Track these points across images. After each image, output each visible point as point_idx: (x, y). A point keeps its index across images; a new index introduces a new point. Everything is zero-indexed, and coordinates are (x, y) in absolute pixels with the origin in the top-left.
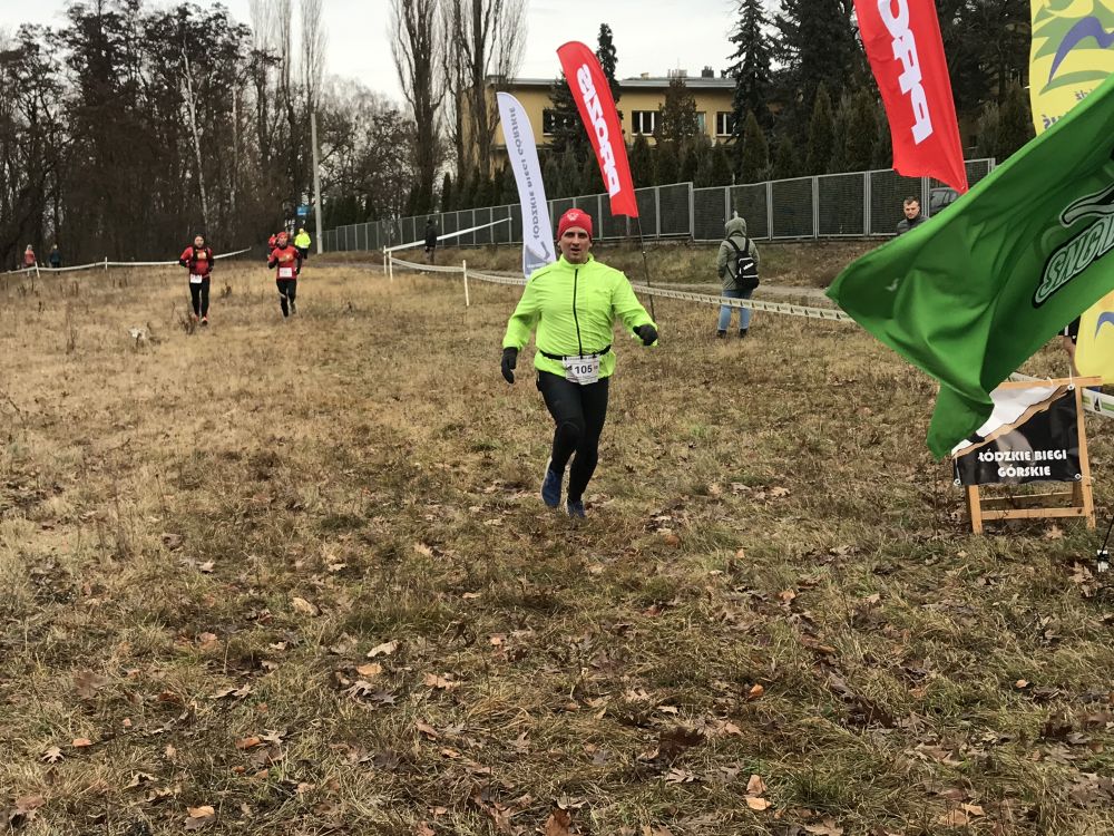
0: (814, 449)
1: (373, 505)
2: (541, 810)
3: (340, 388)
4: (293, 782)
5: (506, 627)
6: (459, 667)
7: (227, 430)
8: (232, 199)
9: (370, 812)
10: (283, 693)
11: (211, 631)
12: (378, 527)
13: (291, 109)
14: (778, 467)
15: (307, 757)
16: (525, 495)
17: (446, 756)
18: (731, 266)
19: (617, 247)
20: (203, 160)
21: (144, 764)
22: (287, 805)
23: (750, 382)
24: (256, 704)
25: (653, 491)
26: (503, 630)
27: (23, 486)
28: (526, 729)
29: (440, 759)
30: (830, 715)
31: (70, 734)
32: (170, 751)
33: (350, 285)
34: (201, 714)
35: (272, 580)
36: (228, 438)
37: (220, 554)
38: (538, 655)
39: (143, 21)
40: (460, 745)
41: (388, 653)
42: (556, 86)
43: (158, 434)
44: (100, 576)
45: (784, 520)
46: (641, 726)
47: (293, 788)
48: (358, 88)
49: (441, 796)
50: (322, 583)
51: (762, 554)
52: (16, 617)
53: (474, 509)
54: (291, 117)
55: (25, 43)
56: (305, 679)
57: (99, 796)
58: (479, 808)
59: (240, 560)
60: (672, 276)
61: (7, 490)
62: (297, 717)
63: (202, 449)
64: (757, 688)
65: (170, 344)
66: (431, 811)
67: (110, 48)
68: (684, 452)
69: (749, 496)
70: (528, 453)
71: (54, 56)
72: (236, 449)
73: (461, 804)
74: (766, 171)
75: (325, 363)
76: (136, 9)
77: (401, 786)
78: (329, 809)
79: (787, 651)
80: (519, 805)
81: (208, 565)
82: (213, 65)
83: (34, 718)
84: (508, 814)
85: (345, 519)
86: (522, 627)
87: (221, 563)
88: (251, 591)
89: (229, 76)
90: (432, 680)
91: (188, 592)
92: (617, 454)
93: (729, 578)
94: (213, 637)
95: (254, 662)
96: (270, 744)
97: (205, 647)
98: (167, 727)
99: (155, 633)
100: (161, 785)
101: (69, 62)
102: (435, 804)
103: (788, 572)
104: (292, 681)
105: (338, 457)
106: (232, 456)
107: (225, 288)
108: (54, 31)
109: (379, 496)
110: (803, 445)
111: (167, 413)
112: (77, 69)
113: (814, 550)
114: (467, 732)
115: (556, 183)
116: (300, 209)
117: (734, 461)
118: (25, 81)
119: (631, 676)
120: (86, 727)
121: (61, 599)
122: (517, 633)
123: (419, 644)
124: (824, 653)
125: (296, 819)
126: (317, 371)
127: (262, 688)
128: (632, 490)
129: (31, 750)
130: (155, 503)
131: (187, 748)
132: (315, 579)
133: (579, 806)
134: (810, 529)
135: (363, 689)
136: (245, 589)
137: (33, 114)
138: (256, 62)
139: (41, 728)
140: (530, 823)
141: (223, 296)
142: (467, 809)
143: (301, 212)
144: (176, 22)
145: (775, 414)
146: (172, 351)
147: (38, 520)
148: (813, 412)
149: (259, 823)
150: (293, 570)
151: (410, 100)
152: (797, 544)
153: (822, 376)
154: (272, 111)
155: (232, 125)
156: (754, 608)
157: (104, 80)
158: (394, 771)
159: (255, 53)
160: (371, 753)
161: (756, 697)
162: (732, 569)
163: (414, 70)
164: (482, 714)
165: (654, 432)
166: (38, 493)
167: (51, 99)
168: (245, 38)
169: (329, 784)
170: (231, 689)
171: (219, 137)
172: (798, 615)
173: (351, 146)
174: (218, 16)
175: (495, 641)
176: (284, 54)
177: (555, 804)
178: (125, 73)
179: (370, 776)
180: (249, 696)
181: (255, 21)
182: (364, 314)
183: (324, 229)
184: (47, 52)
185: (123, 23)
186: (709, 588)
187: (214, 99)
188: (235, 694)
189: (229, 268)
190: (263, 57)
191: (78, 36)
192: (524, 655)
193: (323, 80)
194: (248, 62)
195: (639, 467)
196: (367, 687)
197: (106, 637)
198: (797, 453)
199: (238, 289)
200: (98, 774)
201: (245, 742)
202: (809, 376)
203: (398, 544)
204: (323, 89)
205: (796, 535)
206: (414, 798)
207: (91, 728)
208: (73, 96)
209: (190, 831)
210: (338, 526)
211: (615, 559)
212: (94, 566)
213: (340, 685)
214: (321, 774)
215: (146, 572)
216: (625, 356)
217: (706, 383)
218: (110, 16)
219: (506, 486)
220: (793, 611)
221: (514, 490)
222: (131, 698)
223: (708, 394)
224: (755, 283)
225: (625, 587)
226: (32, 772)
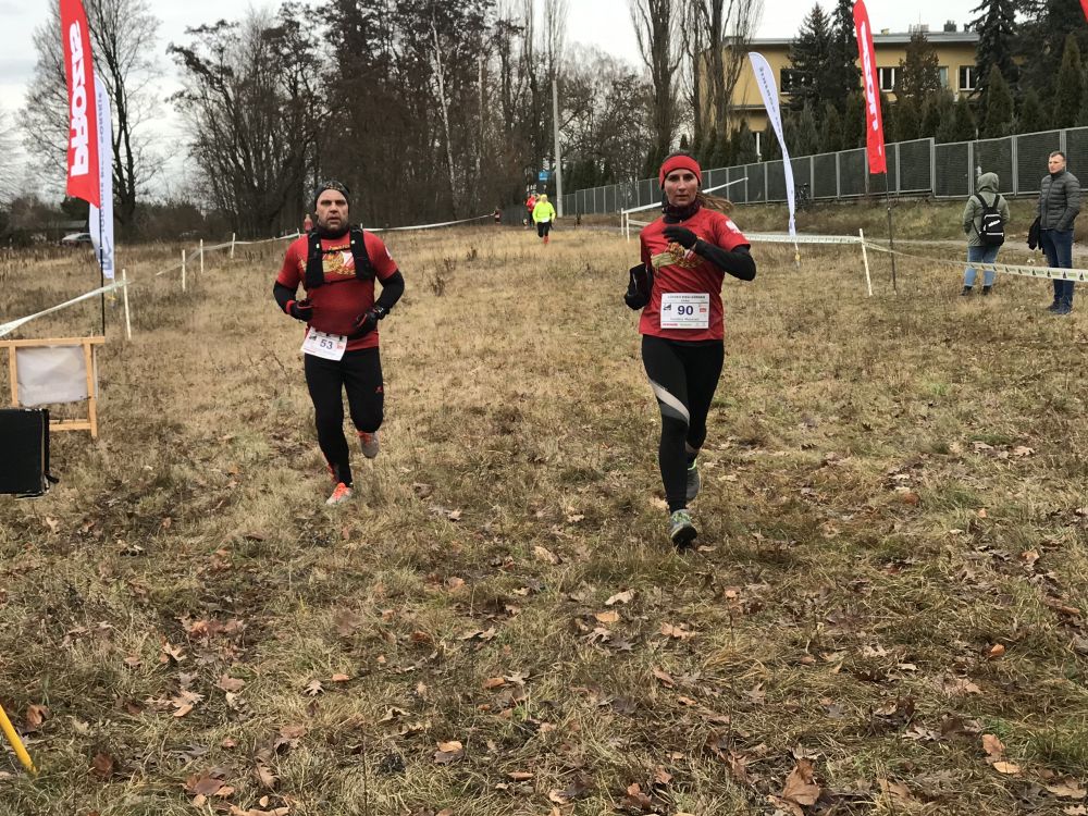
0: (1061, 408)
1: (610, 459)
2: (777, 759)
3: (578, 347)
4: (536, 722)
5: (742, 579)
6: (695, 617)
7: (473, 387)
8: (478, 165)
9: (609, 754)
10: (525, 636)
11: (458, 576)
12: (616, 481)
13: (533, 76)
14: (1021, 426)
15: (548, 698)
16: (760, 452)
17: (682, 703)
18: (977, 222)
19: (855, 204)
20: (451, 129)
21: (397, 699)
22: (530, 744)
23: (993, 340)
24: (501, 647)
25: (890, 449)
26: (738, 583)
27: (288, 438)
28: (762, 680)
29: (677, 706)
30: (1074, 677)
31: (329, 669)
32: (421, 687)
33: (588, 248)
34: (450, 654)
35: (514, 529)
36: (473, 394)
37: (467, 503)
38: (773, 608)
40: (696, 693)
41: (625, 601)
42: (794, 45)
43: (409, 390)
44: (356, 522)
45: (1028, 480)
46: (878, 681)
47: (535, 728)
48: (598, 54)
49: (678, 742)
50: (561, 533)
51: (1004, 514)
52: (281, 559)
53: (710, 465)
54: (534, 85)
55: (287, 21)
56: (546, 623)
57: (356, 728)
58: (715, 755)
59: (485, 508)
60: (912, 233)
61: (273, 441)
62: (540, 660)
63: (450, 404)
64: (997, 648)
65: (421, 305)
66: (669, 756)
67: (364, 23)
68: (924, 410)
69: (991, 455)
70: (762, 410)
71: (313, 32)
72: (479, 404)
73: (697, 750)
74: (1010, 125)
75: (565, 323)
77: (639, 731)
78: (569, 749)
79: (1030, 609)
80: (754, 754)
81: (455, 514)
82: (460, 37)
83: (297, 653)
84: (744, 762)
85: (583, 472)
86: (757, 580)
87: (467, 512)
88: (496, 539)
89: (475, 46)
90: (668, 629)
91: (437, 539)
92: (854, 411)
93: (971, 537)
94: (460, 581)
95: (498, 606)
96: (514, 685)
97: (452, 590)
98: (419, 664)
99: (408, 576)
100: (413, 720)
101: (327, 36)
102: (672, 749)
103: (1031, 532)
104: (534, 626)
105: (576, 413)
106: (478, 412)
107: (470, 250)
108: (313, 8)
109: (616, 451)
110: (1048, 404)
111: (418, 370)
112: (334, 43)
113: (1059, 510)
114: (702, 681)
115: (794, 143)
116: (541, 175)
117: (976, 420)
118: (287, 57)
119: (867, 632)
120: (343, 662)
121: (321, 542)
122: (752, 587)
123: (655, 595)
124: (1068, 614)
125: (539, 757)
126: (557, 330)
127: (506, 631)
128: (869, 448)
129: (294, 683)
130: (407, 454)
131: (437, 686)
132: (555, 529)
133: (815, 757)
134: (1054, 489)
135: (602, 636)
136: (490, 537)
137: (294, 88)
138: (501, 32)
139: (304, 663)
140: (765, 772)
141: (469, 260)
142: (703, 756)
143: (543, 177)
145: (1019, 373)
146: (422, 313)
147: (301, 469)
148: (1059, 370)
149: (505, 759)
150: (536, 520)
151: (648, 64)
152: (1041, 504)
153: (1069, 334)
154: (515, 80)
155: (478, 93)
156: (996, 568)
157: (359, 54)
158: (631, 715)
159: (500, 23)
160: (610, 697)
161: (997, 656)
162: (973, 529)
163: (652, 34)
164: (717, 664)
165: (893, 391)
166: (301, 444)
167: (311, 73)
168: (490, 9)
169: (570, 726)
170: (478, 631)
171: (465, 105)
172: (1041, 576)
173: (591, 111)
175: (730, 593)
176: (527, 23)
177: (791, 754)
178: (377, 47)
179: (609, 719)
180: (494, 638)
182: (602, 274)
183: (564, 193)
184: (307, 29)
186: (949, 547)
187: (461, 70)
188: (481, 636)
189: (474, 233)
190: (508, 27)
191: (335, 12)
192: (759, 608)
193: (564, 45)
194: (493, 32)
195: (876, 425)
196: (606, 633)
197: (362, 579)
198: (1043, 410)
199: (483, 253)
200: (356, 708)
201: (491, 682)
202: (1055, 334)
203: (634, 497)
204: (564, 56)
205: (1040, 495)
206: (652, 743)
207: (349, 664)
208: (331, 70)
209: (440, 764)
210: (577, 479)
211: (852, 516)
212: (351, 512)
213: (580, 631)
214: (562, 715)
215: (399, 519)
216: (863, 314)
217: (947, 341)
219: (741, 443)
220: (1037, 571)
221: (749, 447)
222: (385, 636)
223: (949, 352)
224: (1000, 241)
225: (861, 544)
226: (295, 704)
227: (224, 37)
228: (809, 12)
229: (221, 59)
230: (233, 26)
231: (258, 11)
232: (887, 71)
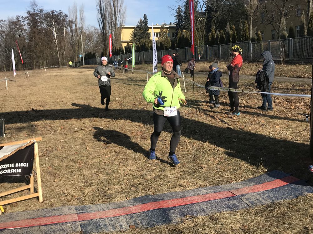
13: (78, 33)
20: (58, 45)
39: (44, 14)
48: (94, 28)
54: (78, 35)
55: (17, 20)
67: (37, 21)
71: (24, 22)
76: (42, 11)
89: (63, 26)
101: (27, 24)
108: (24, 17)
112: (29, 26)
118: (18, 29)
137: (20, 36)
143: (80, 56)
144: (51, 15)
154: (74, 34)
155: (64, 37)
157: (35, 28)
159: (69, 21)
163: (102, 25)
167: (24, 32)
168: (68, 17)
173: (93, 41)
174: (61, 13)
176: (76, 21)
181: (70, 13)
184: (22, 22)
185: (39, 15)
187: (60, 31)
190: (71, 22)
191: (29, 18)
193: (85, 27)
194: (68, 23)
208: (29, 31)
218: (36, 13)
227: (2, 24)
228: (139, 20)
229: (2, 29)
230: (4, 21)
231: (10, 18)
232: (157, 33)
